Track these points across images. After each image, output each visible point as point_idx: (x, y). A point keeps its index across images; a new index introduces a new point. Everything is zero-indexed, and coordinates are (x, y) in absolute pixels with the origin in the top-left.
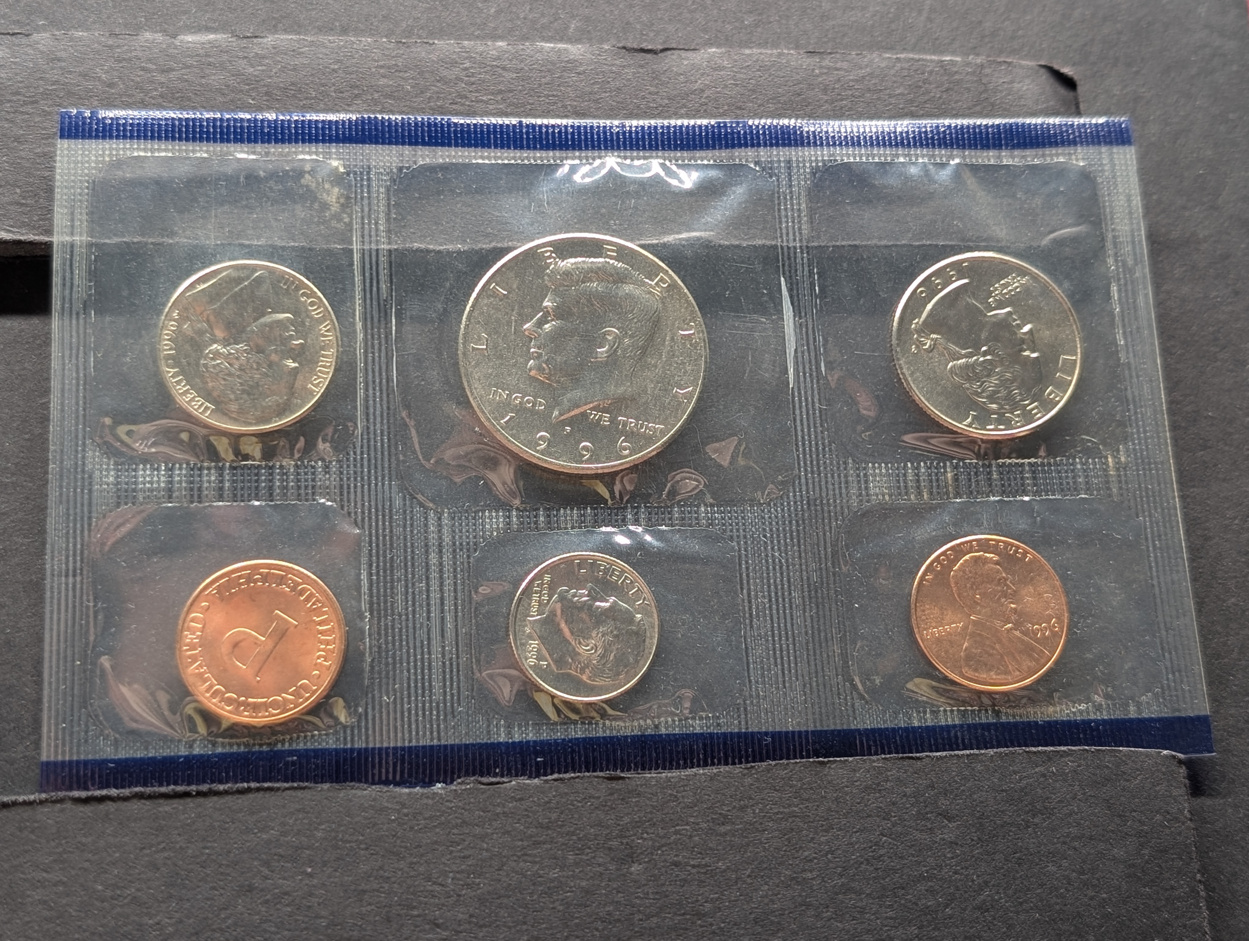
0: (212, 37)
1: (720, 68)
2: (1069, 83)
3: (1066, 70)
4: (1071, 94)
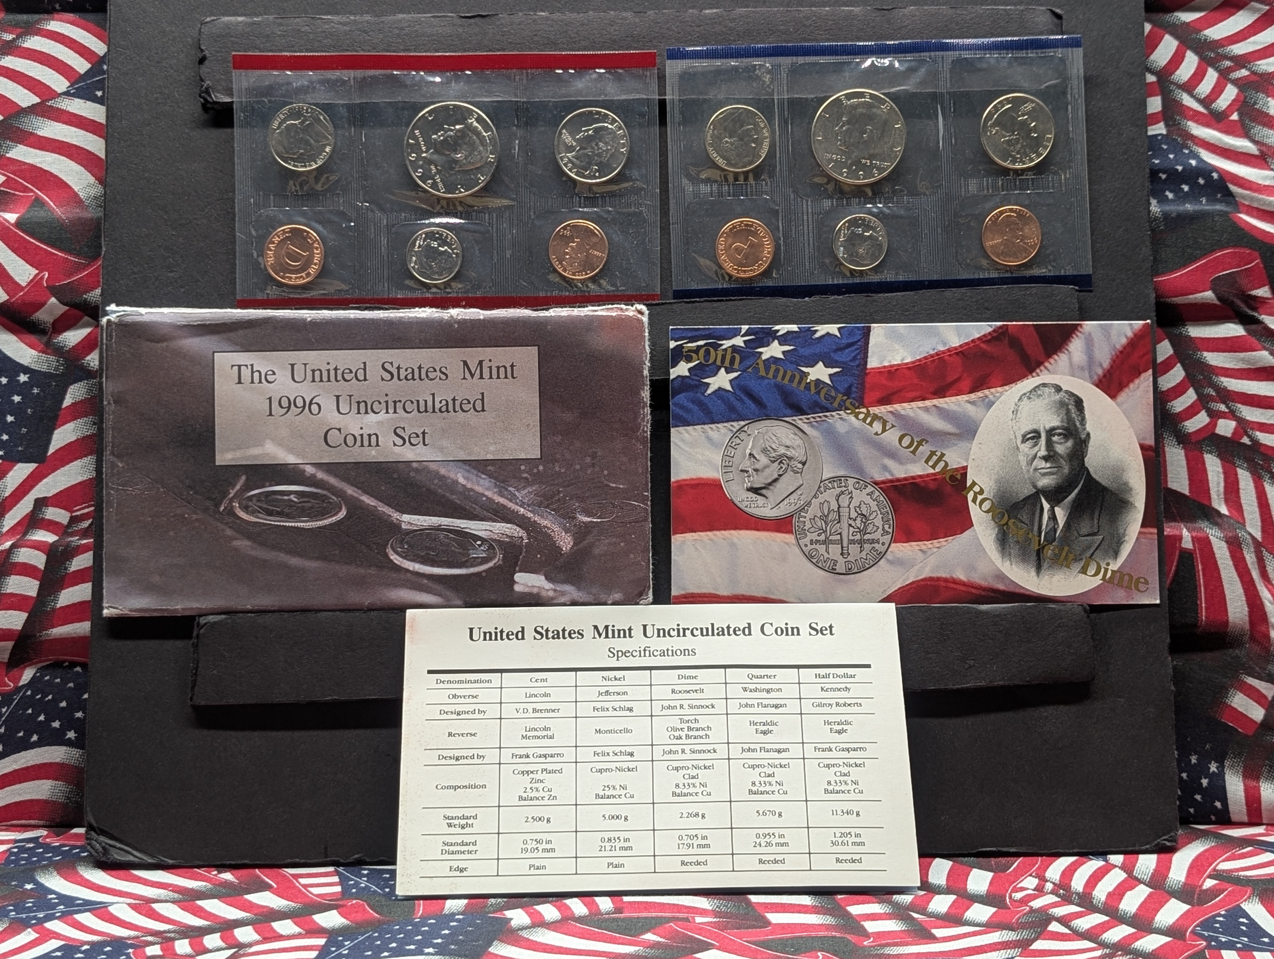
0: (715, 11)
1: (914, 16)
2: (1059, 17)
3: (1058, 11)
4: (1059, 21)
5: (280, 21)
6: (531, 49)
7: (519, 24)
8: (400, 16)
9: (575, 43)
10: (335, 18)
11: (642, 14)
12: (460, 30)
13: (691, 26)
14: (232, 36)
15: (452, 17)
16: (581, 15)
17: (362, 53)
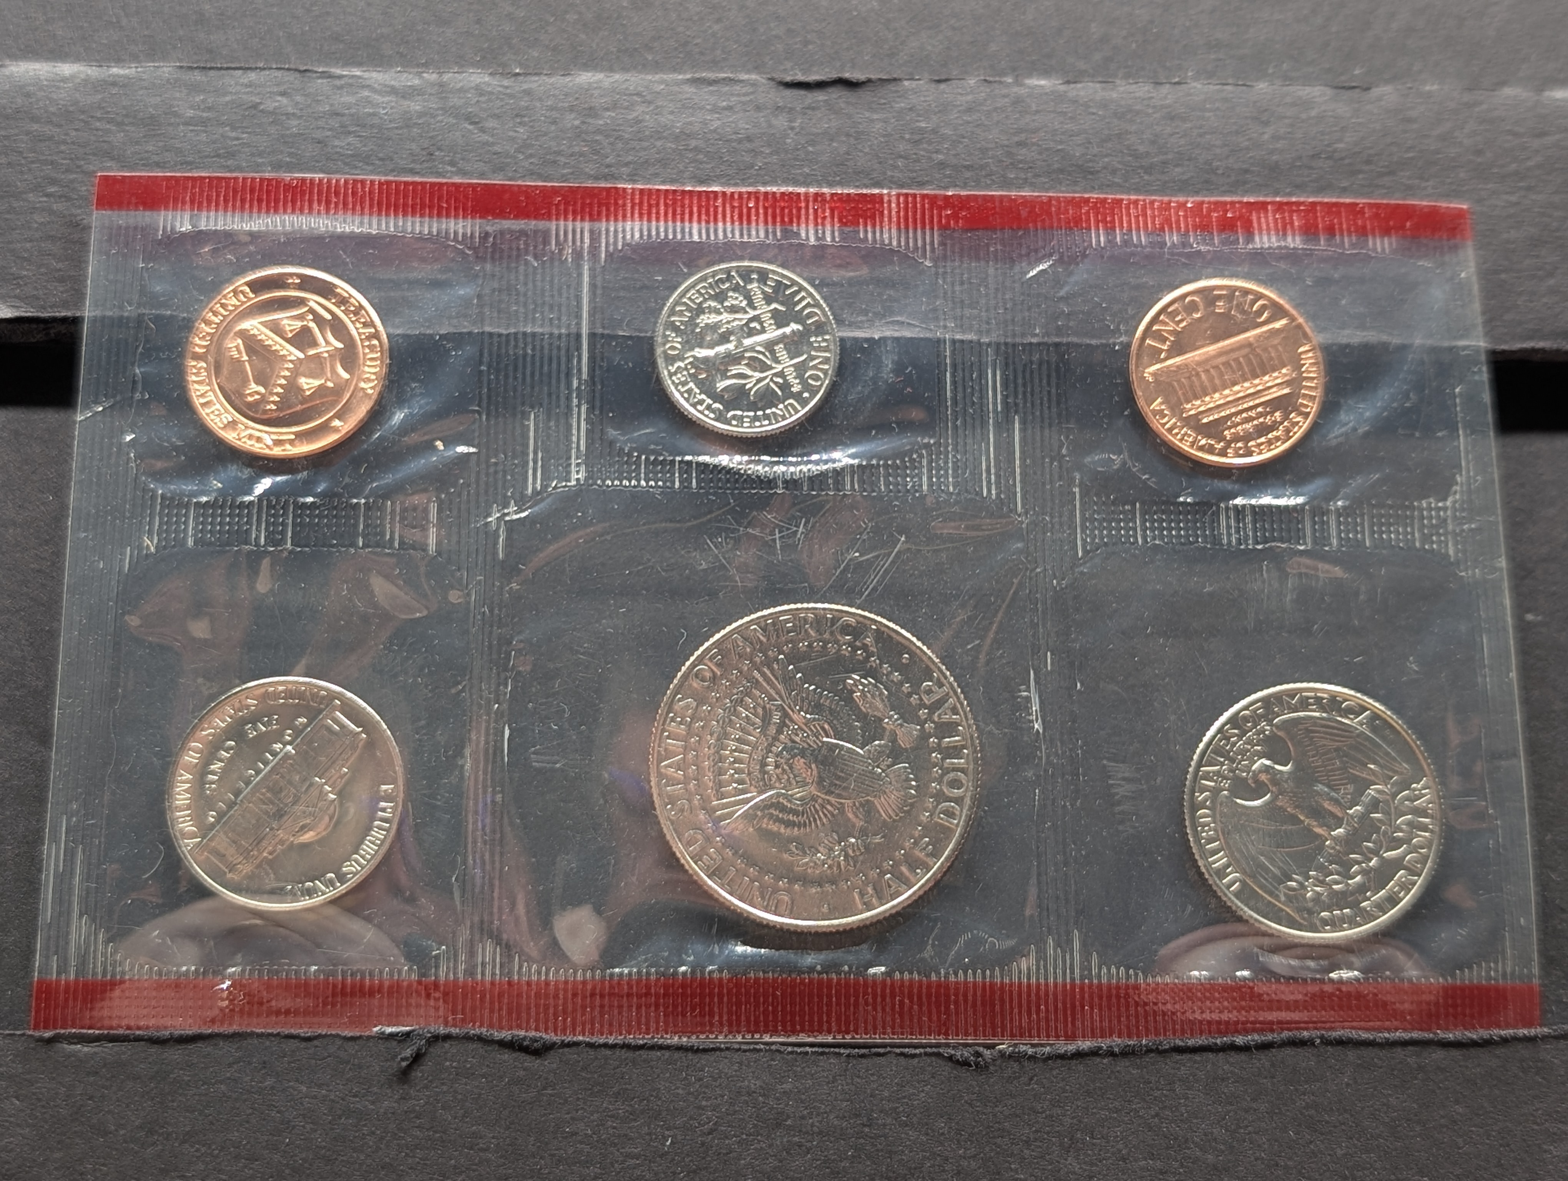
5: (198, 76)
6: (1006, 183)
7: (969, 110)
8: (585, 78)
9: (1149, 170)
10: (376, 77)
11: (1355, 94)
12: (781, 122)
13: (1516, 135)
14: (34, 119)
15: (754, 84)
16: (1165, 89)
17: (457, 180)
